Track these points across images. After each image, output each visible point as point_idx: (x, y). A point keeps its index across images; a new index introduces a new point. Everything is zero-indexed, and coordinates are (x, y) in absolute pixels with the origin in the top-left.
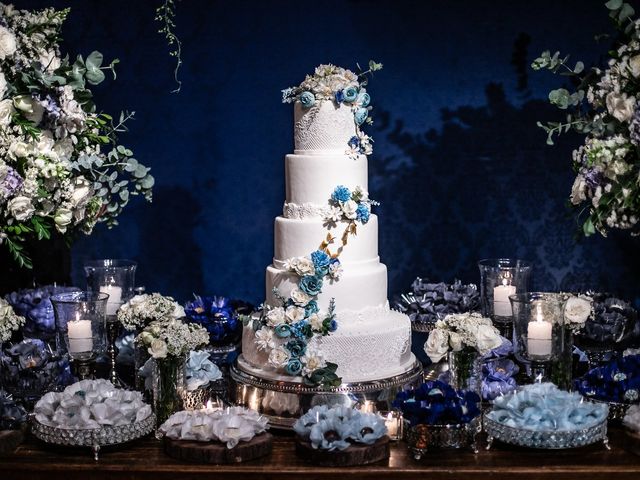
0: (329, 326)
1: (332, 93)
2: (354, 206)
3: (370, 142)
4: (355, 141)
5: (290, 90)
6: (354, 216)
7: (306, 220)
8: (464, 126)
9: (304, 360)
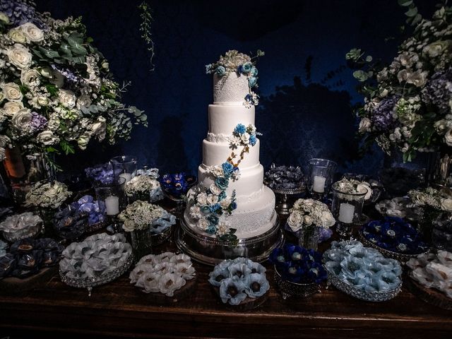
0: (233, 206)
1: (236, 67)
2: (248, 136)
3: (258, 98)
4: (248, 97)
5: (210, 65)
6: (248, 142)
7: (219, 144)
8: (284, 93)
9: (217, 227)
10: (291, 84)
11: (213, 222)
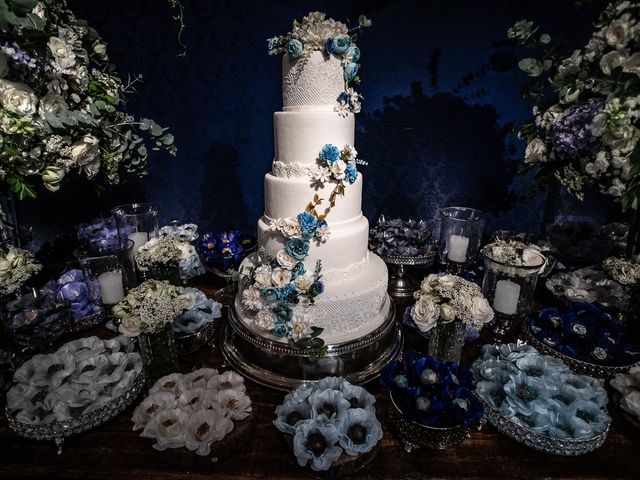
0: (316, 288)
1: (322, 42)
2: (343, 166)
3: (360, 100)
4: (344, 97)
5: (276, 39)
6: (343, 176)
7: (293, 180)
8: (397, 108)
9: (290, 324)
10: (407, 93)
11: (282, 316)
